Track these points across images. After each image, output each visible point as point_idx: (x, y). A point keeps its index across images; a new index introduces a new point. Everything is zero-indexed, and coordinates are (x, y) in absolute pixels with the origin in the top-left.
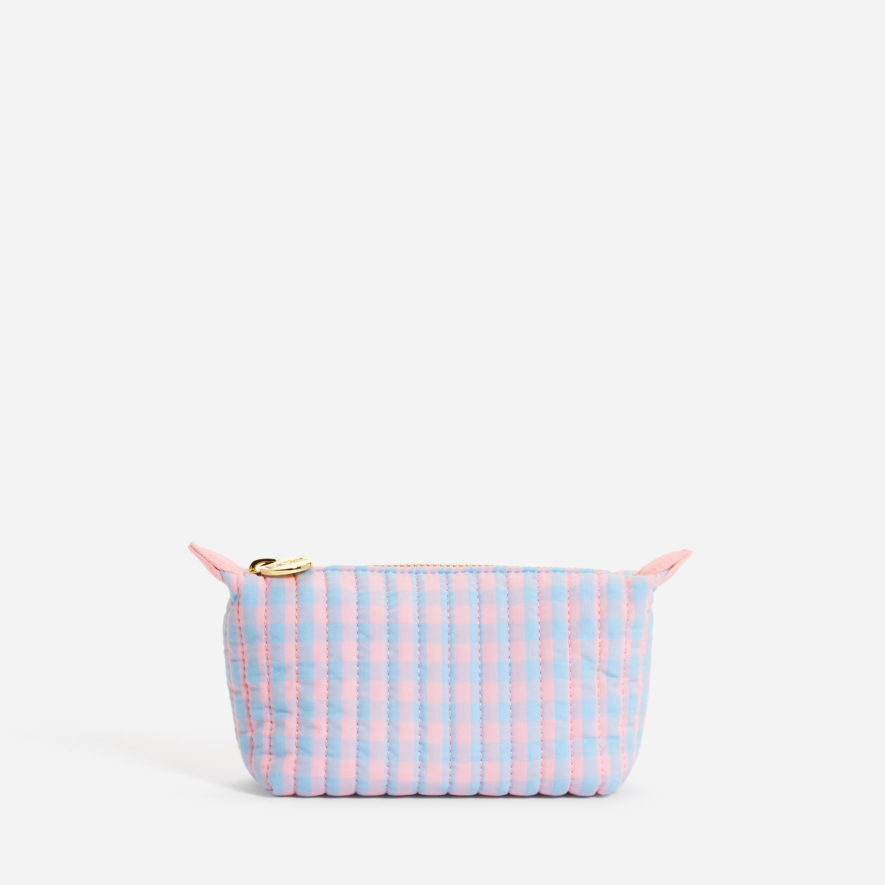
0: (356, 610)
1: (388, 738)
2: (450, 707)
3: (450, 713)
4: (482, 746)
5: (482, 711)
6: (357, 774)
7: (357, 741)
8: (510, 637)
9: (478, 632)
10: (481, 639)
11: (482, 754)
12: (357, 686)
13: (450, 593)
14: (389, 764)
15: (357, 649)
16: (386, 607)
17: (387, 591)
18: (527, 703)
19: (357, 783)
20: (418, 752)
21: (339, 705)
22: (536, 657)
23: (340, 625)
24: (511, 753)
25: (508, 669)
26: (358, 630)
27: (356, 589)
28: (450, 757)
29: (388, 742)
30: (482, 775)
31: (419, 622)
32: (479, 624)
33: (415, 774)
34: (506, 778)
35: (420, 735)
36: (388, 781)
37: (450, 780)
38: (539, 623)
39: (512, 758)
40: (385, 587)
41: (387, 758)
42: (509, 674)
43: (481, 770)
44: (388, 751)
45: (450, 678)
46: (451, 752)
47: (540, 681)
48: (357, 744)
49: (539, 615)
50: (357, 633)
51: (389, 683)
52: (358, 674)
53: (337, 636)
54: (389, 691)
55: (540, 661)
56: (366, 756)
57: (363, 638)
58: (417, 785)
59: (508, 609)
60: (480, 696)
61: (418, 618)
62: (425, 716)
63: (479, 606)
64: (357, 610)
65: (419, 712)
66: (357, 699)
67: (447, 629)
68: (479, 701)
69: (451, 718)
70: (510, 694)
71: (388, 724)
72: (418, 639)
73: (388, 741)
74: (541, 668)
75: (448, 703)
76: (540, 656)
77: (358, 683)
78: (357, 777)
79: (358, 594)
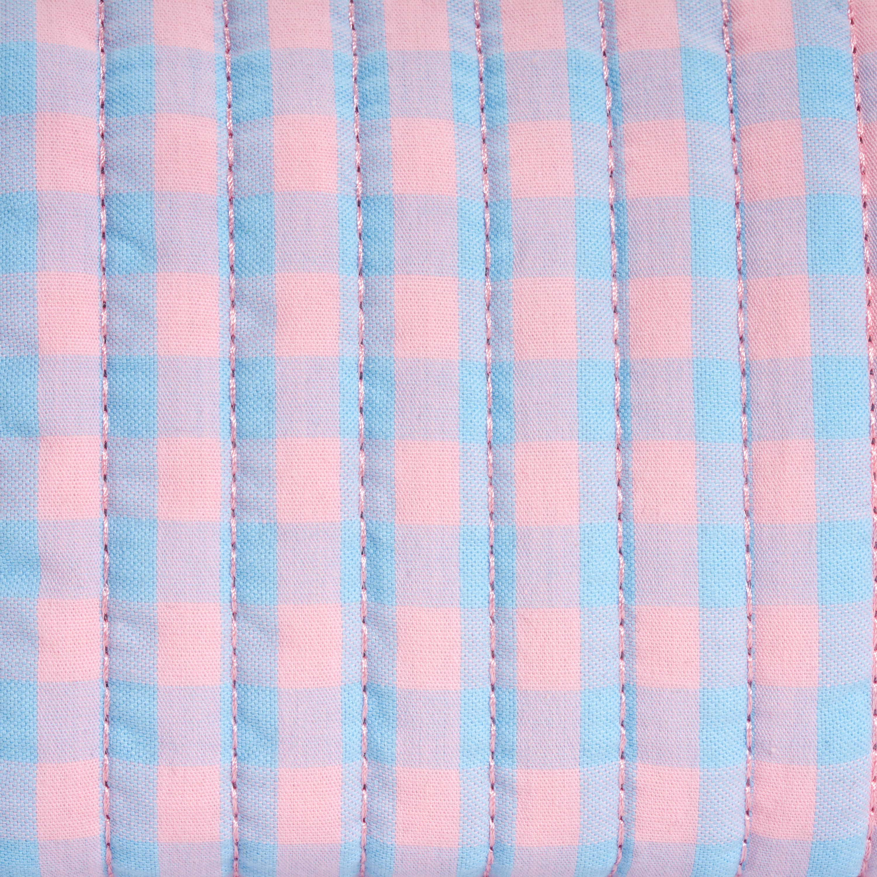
0: (99, 136)
1: (235, 672)
2: (492, 542)
3: (493, 564)
4: (627, 698)
5: (625, 558)
6: (108, 817)
7: (103, 686)
8: (743, 255)
9: (611, 233)
10: (621, 262)
11: (624, 732)
12: (102, 460)
13: (490, 62)
14: (238, 776)
15: (101, 304)
16: (223, 121)
17: (228, 51)
18: (819, 530)
19: (109, 853)
20: (359, 723)
21: (27, 538)
22: (854, 343)
23: (27, 202)
24: (749, 725)
25: (737, 387)
26: (104, 222)
27: (101, 44)
28: (490, 744)
29: (234, 686)
30: (625, 815)
31: (360, 188)
32: (611, 196)
33: (347, 814)
34: (726, 828)
35: (364, 655)
36: (237, 844)
37: (493, 835)
38: (865, 205)
39: (749, 749)
40: (222, 35)
41: (232, 752)
42: (740, 410)
43: (622, 793)
44: (236, 722)
45: (494, 421)
46: (494, 722)
47: (870, 441)
48: (104, 696)
49: (863, 173)
50: (100, 237)
51: (238, 444)
52: (106, 410)
53: (15, 252)
54: (235, 481)
55: (871, 358)
56: (141, 747)
57: (124, 258)
58: (357, 854)
59: (734, 140)
60: (620, 495)
61: (359, 170)
62: (385, 581)
63: (614, 123)
64: (102, 136)
65: (364, 565)
66: (102, 512)
67: (481, 216)
68: (616, 517)
69: (496, 587)
70: (746, 489)
71: (234, 614)
72: (358, 259)
73: (235, 682)
74: (873, 387)
75: (485, 528)
76: (870, 340)
77: (106, 447)
78: (108, 832)
79: (108, 69)
